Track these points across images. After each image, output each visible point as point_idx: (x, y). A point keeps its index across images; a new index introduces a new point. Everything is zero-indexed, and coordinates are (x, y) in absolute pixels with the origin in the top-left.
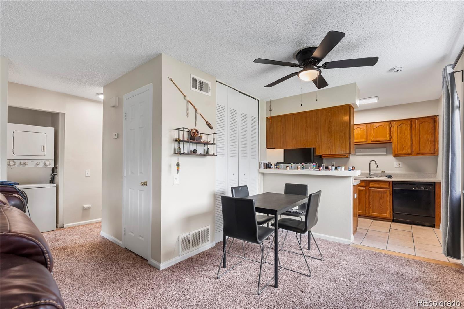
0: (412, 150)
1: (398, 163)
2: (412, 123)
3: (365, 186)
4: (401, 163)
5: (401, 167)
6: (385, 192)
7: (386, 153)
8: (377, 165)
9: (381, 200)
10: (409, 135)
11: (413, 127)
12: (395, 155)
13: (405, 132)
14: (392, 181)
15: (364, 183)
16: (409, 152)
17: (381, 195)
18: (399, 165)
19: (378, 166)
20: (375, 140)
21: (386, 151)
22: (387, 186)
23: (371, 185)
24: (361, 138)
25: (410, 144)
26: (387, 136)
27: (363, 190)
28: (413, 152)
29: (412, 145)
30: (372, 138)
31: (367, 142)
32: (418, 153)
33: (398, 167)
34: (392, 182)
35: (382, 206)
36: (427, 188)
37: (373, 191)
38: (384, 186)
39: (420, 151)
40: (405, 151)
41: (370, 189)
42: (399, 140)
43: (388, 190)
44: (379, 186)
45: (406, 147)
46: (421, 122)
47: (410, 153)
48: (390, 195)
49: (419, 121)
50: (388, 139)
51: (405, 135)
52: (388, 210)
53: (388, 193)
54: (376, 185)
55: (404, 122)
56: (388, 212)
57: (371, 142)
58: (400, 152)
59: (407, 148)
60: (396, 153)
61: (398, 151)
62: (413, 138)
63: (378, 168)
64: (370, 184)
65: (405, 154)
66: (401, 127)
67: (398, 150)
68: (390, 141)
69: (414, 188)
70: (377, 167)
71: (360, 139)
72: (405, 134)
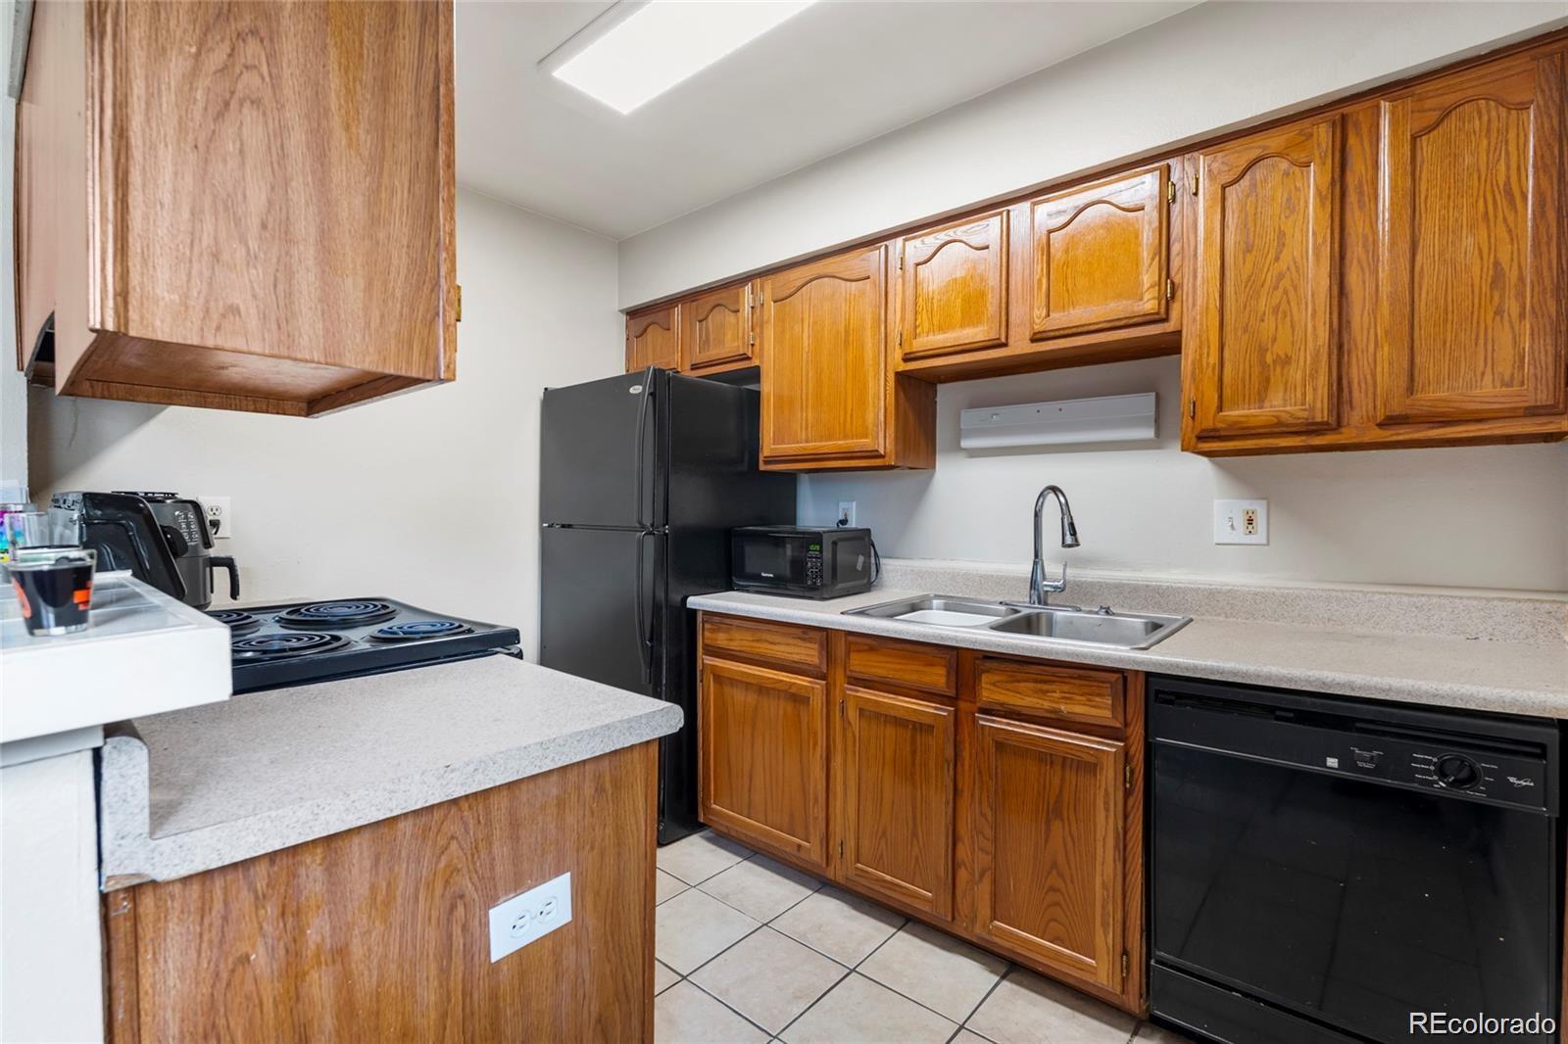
0: (1339, 392)
1: (1242, 506)
2: (1352, 141)
3: (952, 693)
4: (1260, 509)
5: (1260, 536)
6: (1088, 766)
7: (1149, 433)
8: (1072, 525)
9: (1056, 826)
10: (1316, 247)
11: (1351, 181)
12: (1201, 438)
13: (1282, 234)
14: (1148, 674)
15: (942, 671)
16: (1312, 409)
17: (1056, 781)
18: (1250, 521)
19: (1074, 533)
20: (1060, 319)
21: (1152, 413)
22: (1101, 710)
23: (990, 690)
24: (970, 317)
25: (1323, 334)
26: (1139, 284)
27: (931, 728)
28: (1346, 408)
29: (1340, 347)
30: (1036, 312)
31: (1005, 345)
32: (1397, 409)
33: (1240, 535)
34: (1142, 679)
35: (1061, 875)
36: (1472, 778)
37: (1003, 745)
38: (1079, 709)
39: (1411, 389)
40: (1279, 405)
41: (985, 721)
42: (1229, 304)
43: (1110, 747)
44: (1047, 705)
45: (1286, 361)
46: (1434, 116)
47: (1321, 414)
48: (1127, 794)
49: (1409, 103)
50: (1149, 304)
51: (1285, 256)
52: (1105, 925)
53: (1109, 777)
54: (1025, 698)
55: (1274, 141)
56: (1105, 940)
57: (1033, 340)
58: (1233, 413)
59: (1296, 374)
60: (1207, 422)
61: (1220, 408)
62: (1353, 278)
63: (1076, 544)
64: (985, 678)
65: (1280, 423)
66: (1253, 185)
67: (1227, 391)
68: (1165, 320)
69: (1332, 762)
70: (1069, 540)
71: (962, 326)
72: (1282, 245)
